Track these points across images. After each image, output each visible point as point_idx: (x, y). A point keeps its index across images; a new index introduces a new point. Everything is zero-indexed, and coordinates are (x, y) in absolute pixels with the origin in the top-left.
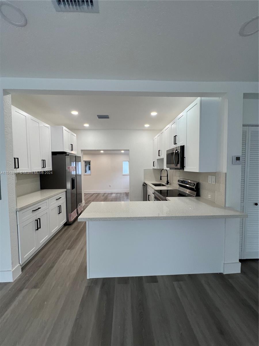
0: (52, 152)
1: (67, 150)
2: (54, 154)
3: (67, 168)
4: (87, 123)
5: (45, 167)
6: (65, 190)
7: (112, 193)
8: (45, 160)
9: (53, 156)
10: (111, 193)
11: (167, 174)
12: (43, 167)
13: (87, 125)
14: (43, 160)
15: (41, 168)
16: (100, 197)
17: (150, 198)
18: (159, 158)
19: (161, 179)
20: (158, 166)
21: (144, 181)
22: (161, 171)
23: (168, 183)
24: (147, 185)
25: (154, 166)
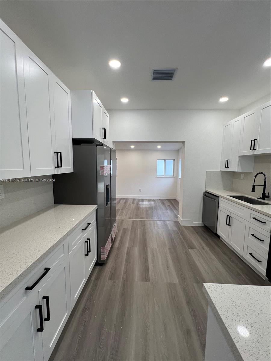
0: (73, 139)
1: (99, 137)
2: (76, 142)
3: (100, 168)
4: (126, 96)
5: (61, 167)
6: (95, 207)
7: (143, 200)
8: (61, 153)
9: (74, 146)
10: (141, 199)
11: (265, 182)
12: (58, 167)
13: (125, 100)
14: (57, 153)
15: (53, 168)
16: (129, 204)
17: (233, 222)
18: (251, 153)
19: (253, 190)
20: (240, 166)
21: (205, 190)
22: (256, 177)
23: (264, 196)
24: (219, 197)
25: (227, 167)
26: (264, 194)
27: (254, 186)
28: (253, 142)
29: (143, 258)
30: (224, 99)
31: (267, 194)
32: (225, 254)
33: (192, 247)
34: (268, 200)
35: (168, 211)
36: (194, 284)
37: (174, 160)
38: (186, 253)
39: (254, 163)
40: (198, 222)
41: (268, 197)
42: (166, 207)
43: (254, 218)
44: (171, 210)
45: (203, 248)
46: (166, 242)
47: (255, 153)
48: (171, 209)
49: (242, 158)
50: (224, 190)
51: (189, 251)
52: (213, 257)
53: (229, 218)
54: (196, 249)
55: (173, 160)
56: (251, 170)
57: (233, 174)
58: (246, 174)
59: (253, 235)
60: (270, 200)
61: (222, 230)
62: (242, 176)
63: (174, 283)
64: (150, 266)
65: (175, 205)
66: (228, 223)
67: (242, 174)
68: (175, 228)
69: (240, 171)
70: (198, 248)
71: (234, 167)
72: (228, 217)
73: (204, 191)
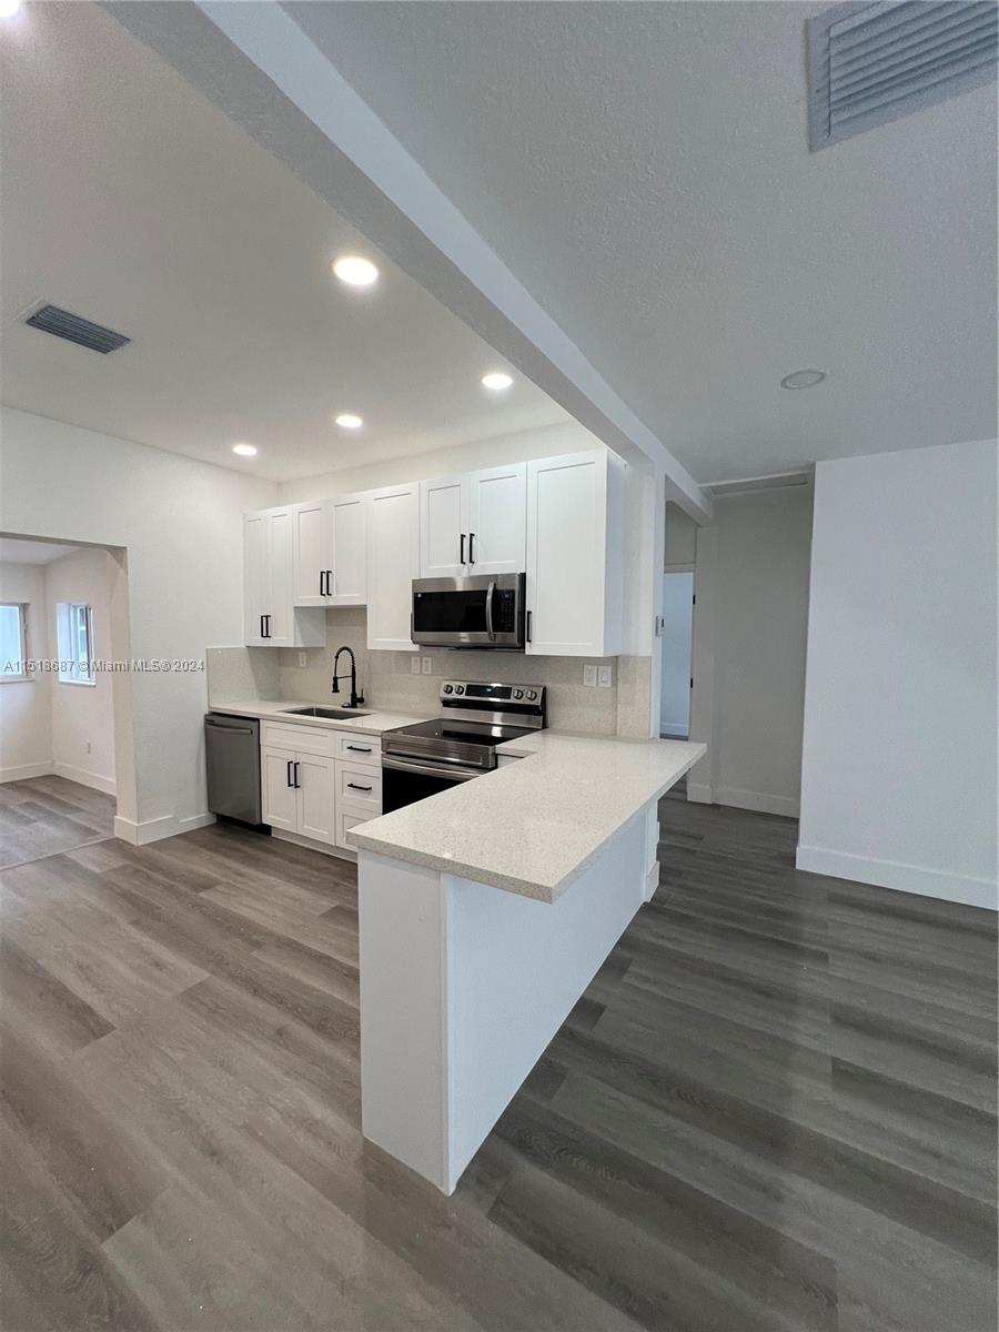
11: (354, 669)
17: (305, 774)
18: (323, 602)
19: (336, 690)
20: (298, 635)
21: (209, 706)
22: (337, 657)
23: (356, 701)
24: (258, 720)
25: (267, 636)
26: (354, 695)
27: (335, 679)
28: (325, 576)
29: (41, 995)
30: (245, 450)
31: (359, 696)
32: (296, 862)
33: (206, 884)
34: (362, 707)
35: (41, 825)
36: (254, 954)
37: (24, 607)
38: (198, 906)
39: (327, 624)
40: (195, 816)
41: (362, 700)
42: (14, 813)
43: (350, 748)
44: (52, 818)
45: (240, 874)
46: (108, 910)
47: (331, 602)
48: (49, 813)
49: (300, 611)
50: (262, 699)
51: (201, 898)
52: (272, 880)
53: (293, 770)
54: (218, 883)
55: (17, 608)
56: (320, 642)
57: (281, 654)
58: (311, 652)
59: (351, 785)
60: (365, 707)
61: (278, 809)
62: (302, 657)
63: (200, 983)
64: (88, 1000)
65: (58, 796)
66: (292, 782)
67: (300, 654)
68: (117, 862)
69: (300, 645)
70: (226, 880)
71: (285, 635)
72: (292, 766)
73: (206, 711)
